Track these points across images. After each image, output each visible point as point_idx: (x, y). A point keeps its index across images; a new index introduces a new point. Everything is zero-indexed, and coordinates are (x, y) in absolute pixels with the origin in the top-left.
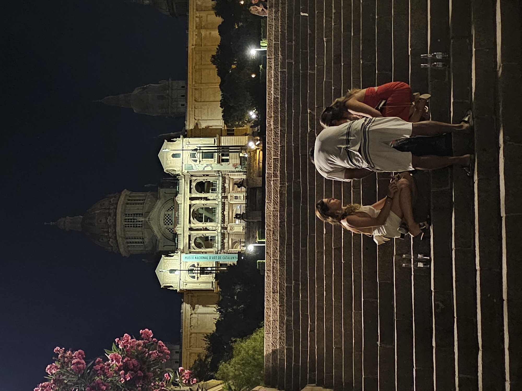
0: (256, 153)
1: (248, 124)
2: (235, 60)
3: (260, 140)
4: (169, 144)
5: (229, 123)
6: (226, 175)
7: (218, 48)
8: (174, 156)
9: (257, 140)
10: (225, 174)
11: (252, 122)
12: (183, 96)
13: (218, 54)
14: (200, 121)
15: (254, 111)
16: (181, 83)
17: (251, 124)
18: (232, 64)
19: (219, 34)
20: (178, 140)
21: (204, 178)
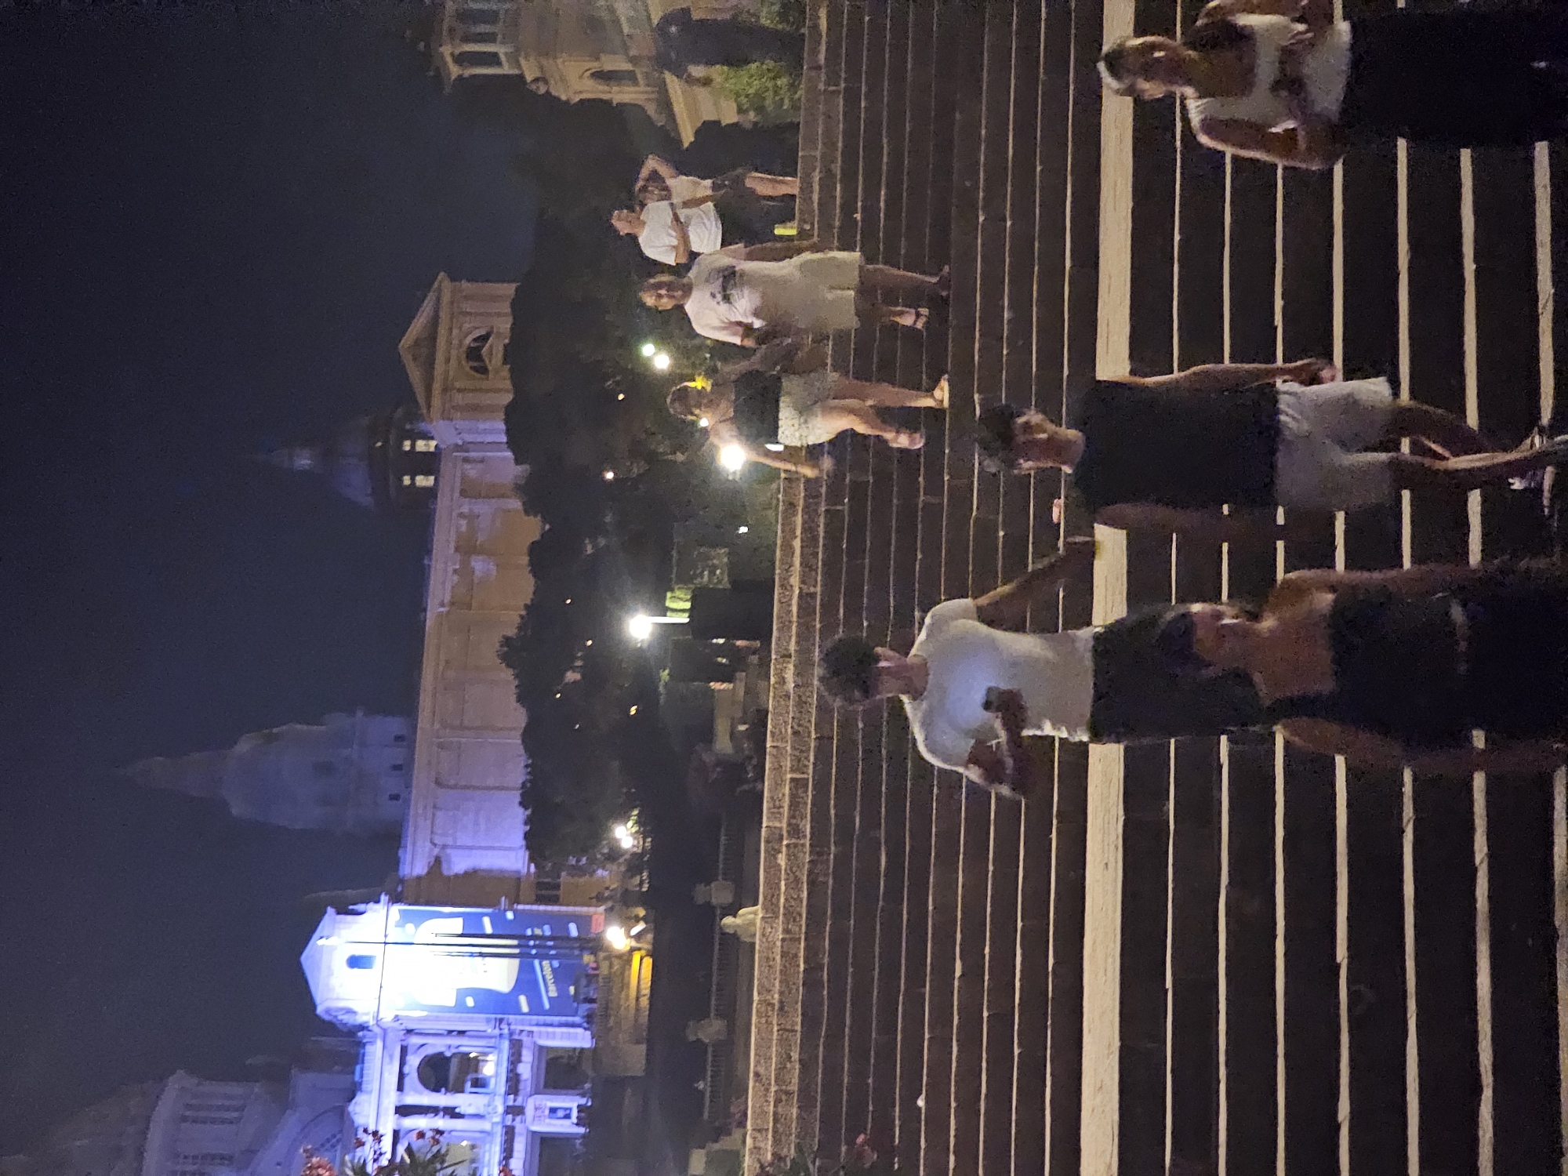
0: (629, 962)
1: (608, 866)
2: (579, 654)
3: (645, 919)
4: (340, 922)
5: (545, 859)
6: (524, 1033)
7: (524, 613)
8: (355, 962)
9: (637, 920)
10: (522, 1031)
11: (621, 860)
12: (397, 768)
13: (523, 633)
14: (449, 851)
15: (630, 824)
16: (395, 725)
17: (619, 865)
18: (566, 670)
19: (530, 572)
20: (371, 909)
21: (449, 1041)
